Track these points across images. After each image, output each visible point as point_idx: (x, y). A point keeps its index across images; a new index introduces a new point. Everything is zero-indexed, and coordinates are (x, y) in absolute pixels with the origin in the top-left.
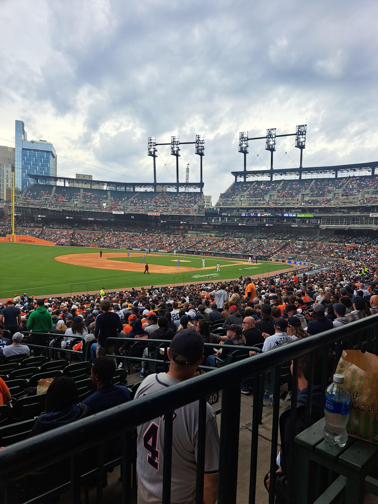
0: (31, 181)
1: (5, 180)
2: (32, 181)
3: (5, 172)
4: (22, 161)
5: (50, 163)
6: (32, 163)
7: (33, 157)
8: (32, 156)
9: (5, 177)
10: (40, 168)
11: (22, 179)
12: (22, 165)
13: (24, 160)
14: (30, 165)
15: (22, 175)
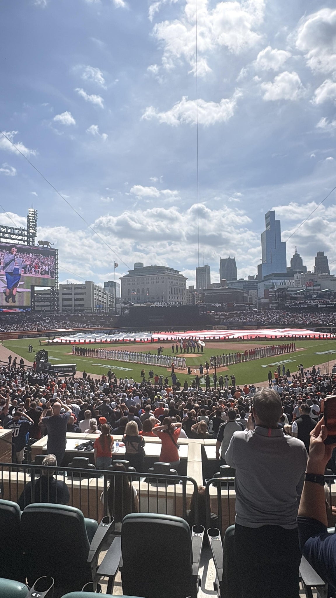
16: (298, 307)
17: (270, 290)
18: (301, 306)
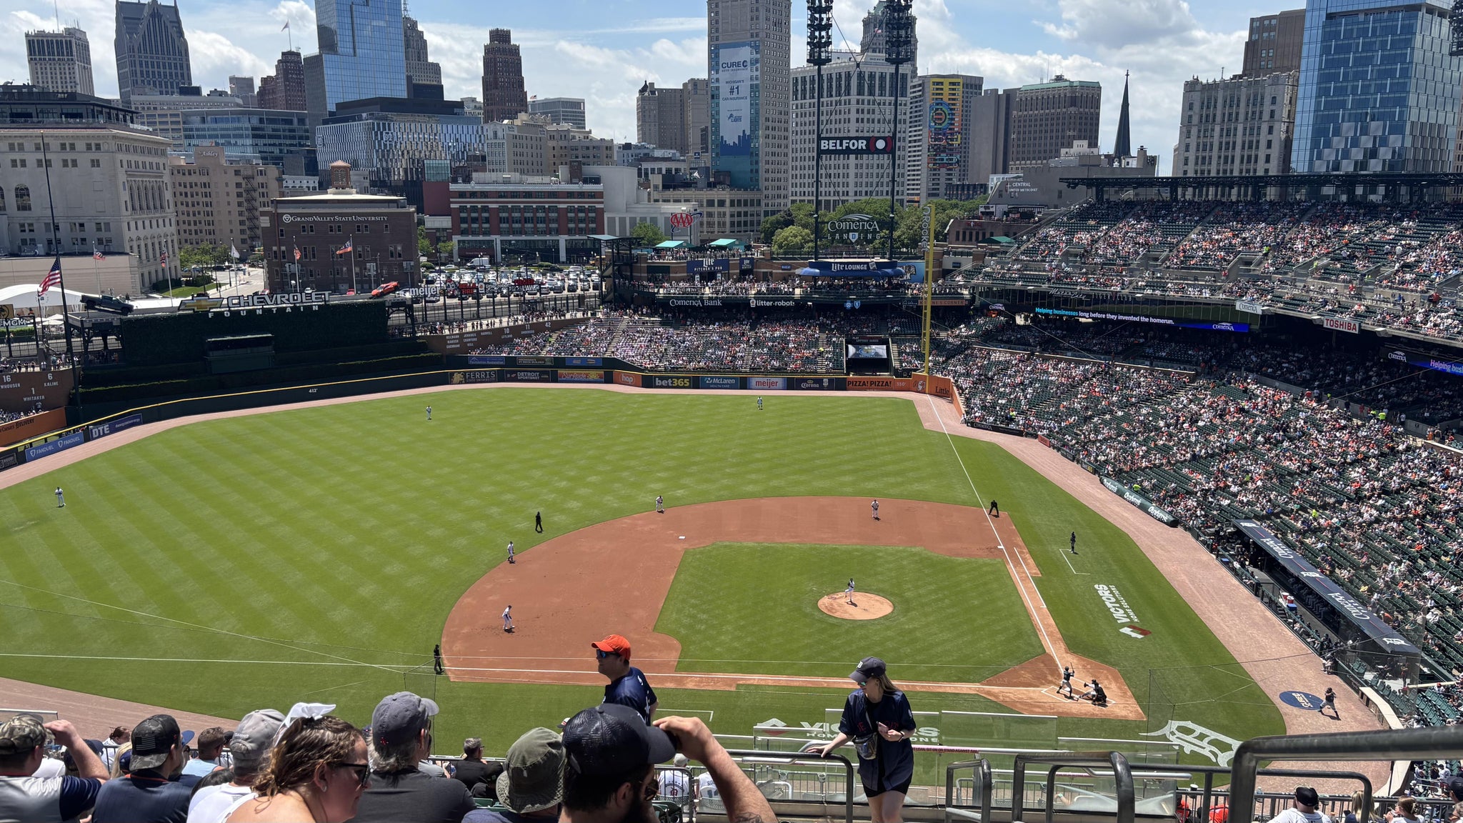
0: (1343, 121)
1: (1265, 127)
2: (1346, 118)
3: (1267, 101)
4: (1321, 56)
5: (1413, 49)
6: (1355, 59)
7: (1358, 38)
8: (1355, 36)
9: (1266, 116)
10: (1378, 70)
11: (1316, 117)
12: (1320, 69)
13: (1328, 53)
14: (1347, 66)
15: (1318, 104)
16: (694, 303)
17: (453, 187)
18: (703, 303)
